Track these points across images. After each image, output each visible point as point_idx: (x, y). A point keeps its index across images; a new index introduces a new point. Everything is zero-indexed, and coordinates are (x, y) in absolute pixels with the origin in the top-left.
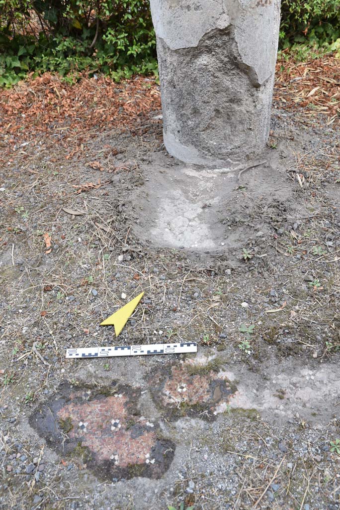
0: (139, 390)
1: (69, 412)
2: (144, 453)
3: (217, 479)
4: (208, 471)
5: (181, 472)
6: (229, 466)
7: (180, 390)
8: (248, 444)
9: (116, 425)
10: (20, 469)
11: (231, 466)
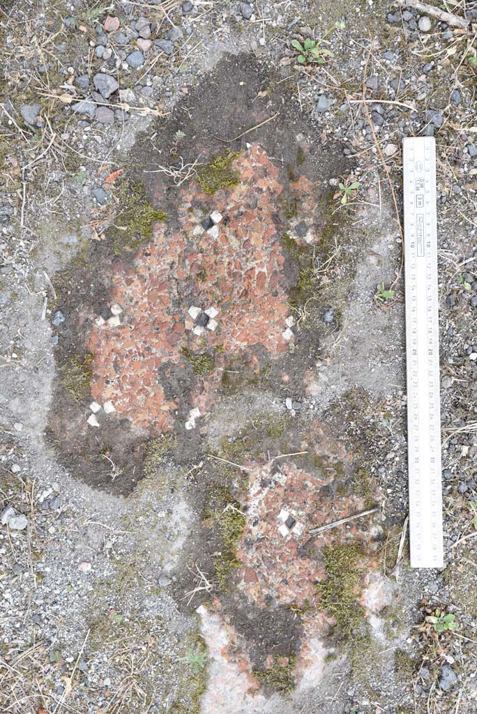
0: (299, 395)
1: (254, 180)
2: (116, 399)
3: (27, 589)
4: (48, 570)
5: (56, 495)
6: (54, 627)
7: (284, 515)
8: (101, 690)
9: (203, 320)
10: (106, 56)
11: (55, 631)
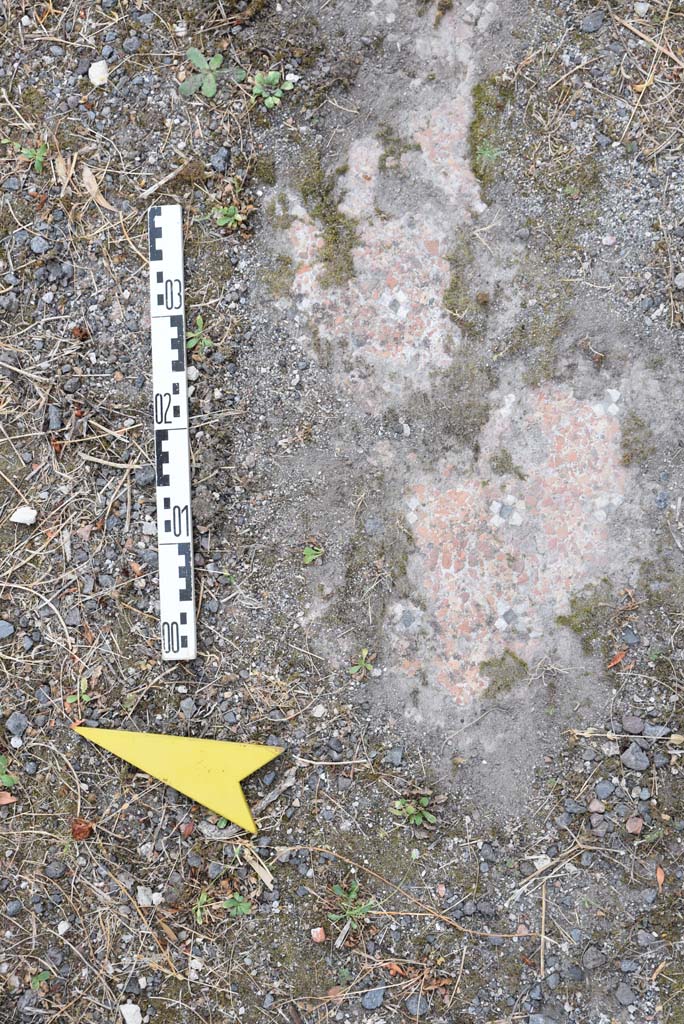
1: (463, 668)
2: (592, 420)
3: (668, 212)
4: (648, 234)
5: (647, 312)
6: (636, 176)
7: (403, 312)
8: (580, 116)
9: (505, 511)
10: (638, 789)
11: (635, 172)
